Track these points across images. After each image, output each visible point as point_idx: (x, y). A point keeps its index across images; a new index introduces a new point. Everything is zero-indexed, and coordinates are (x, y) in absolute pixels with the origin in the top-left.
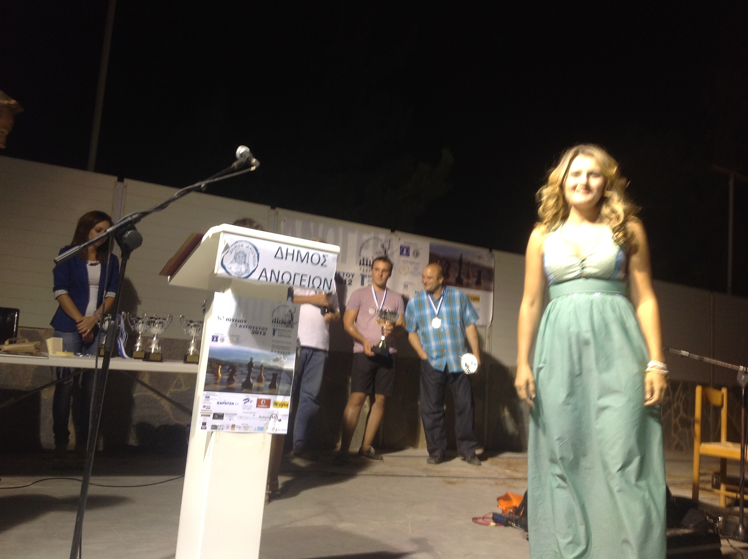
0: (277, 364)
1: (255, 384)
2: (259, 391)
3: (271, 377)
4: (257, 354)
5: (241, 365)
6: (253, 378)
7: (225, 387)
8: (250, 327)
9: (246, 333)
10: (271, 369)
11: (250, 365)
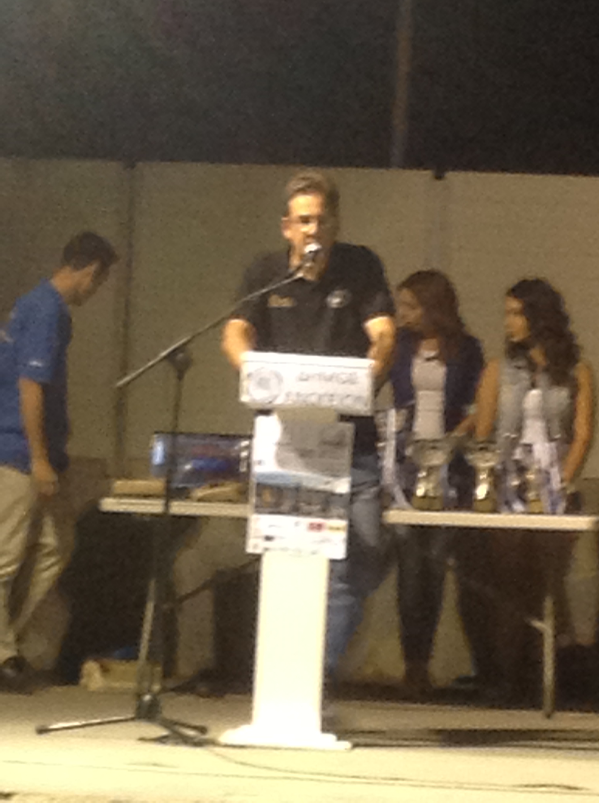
1: (305, 507)
2: (309, 514)
3: (323, 501)
4: (304, 478)
5: (288, 488)
6: (303, 502)
7: (273, 510)
8: (297, 450)
9: (293, 456)
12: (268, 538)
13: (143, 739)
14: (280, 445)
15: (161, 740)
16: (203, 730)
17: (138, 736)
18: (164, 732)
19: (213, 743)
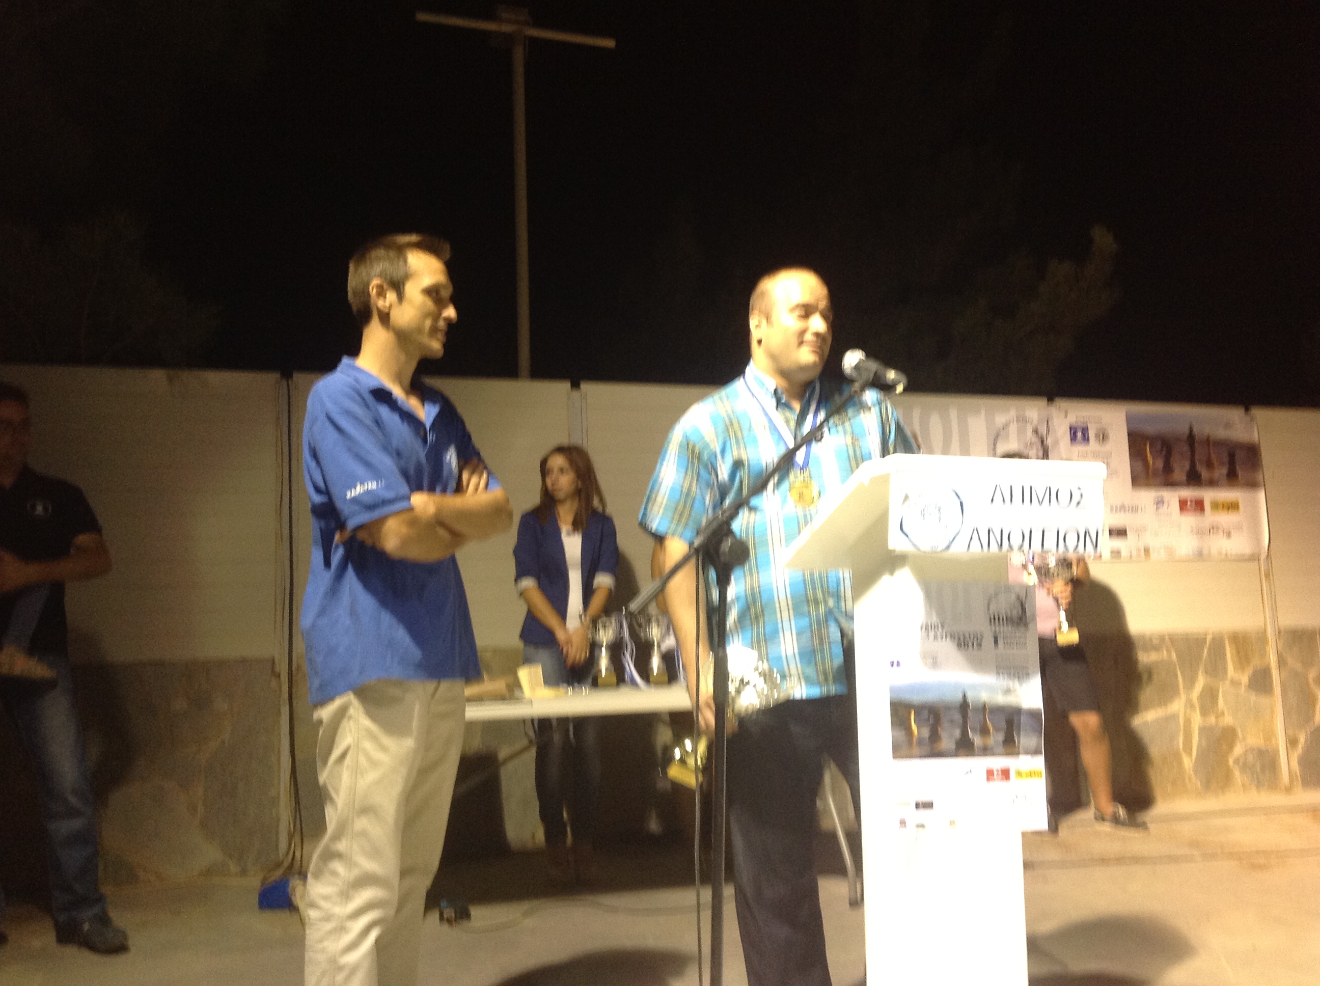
0: (1010, 700)
1: (977, 740)
2: (986, 751)
3: (1003, 725)
4: (972, 686)
5: (948, 708)
7: (925, 751)
8: (952, 637)
10: (999, 710)
11: (964, 706)
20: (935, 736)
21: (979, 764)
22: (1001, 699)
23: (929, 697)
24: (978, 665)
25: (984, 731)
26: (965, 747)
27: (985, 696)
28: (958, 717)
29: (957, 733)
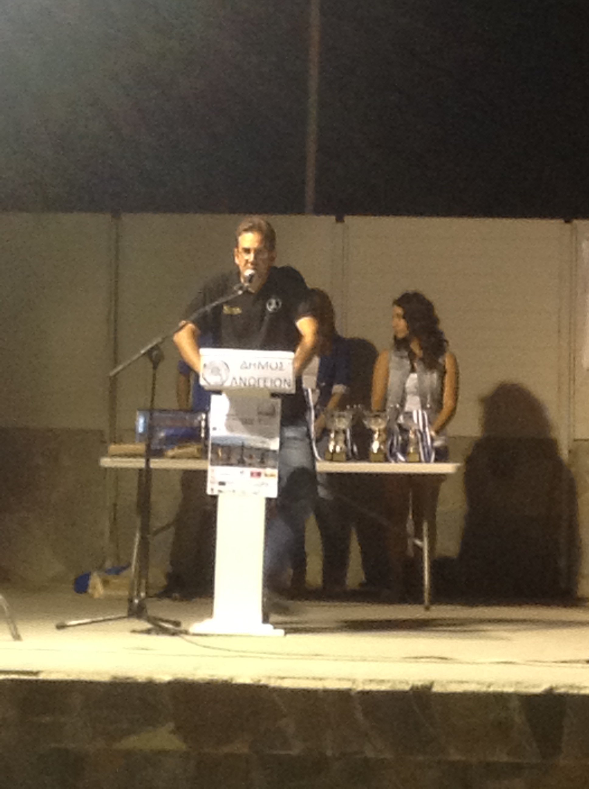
0: (265, 446)
1: (247, 461)
2: (250, 465)
3: (260, 455)
4: (247, 439)
5: (236, 447)
6: (247, 457)
7: (225, 463)
8: (241, 419)
9: (238, 423)
10: (258, 449)
11: (243, 447)
12: (222, 484)
13: (134, 631)
14: (228, 415)
15: (148, 632)
16: (177, 624)
17: (131, 629)
18: (149, 626)
19: (186, 633)
20: (229, 458)
21: (248, 470)
22: (260, 445)
23: (229, 442)
24: (252, 432)
25: (251, 457)
26: (241, 463)
27: (252, 444)
28: (239, 451)
29: (239, 457)
